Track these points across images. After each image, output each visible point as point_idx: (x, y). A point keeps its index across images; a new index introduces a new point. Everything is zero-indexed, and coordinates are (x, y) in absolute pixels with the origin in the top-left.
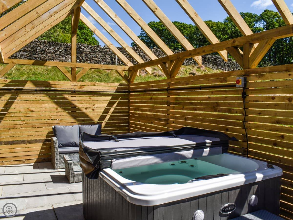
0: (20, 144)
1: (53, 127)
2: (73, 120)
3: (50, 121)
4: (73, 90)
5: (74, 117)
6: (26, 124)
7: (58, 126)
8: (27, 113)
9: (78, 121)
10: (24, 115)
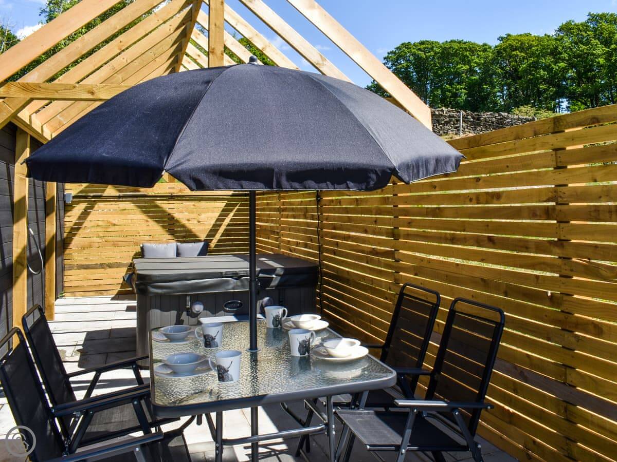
0: (96, 269)
1: (142, 246)
2: (170, 237)
3: (138, 238)
4: (170, 194)
5: (172, 232)
6: (106, 242)
7: (147, 245)
8: (107, 227)
9: (176, 237)
10: (104, 230)
